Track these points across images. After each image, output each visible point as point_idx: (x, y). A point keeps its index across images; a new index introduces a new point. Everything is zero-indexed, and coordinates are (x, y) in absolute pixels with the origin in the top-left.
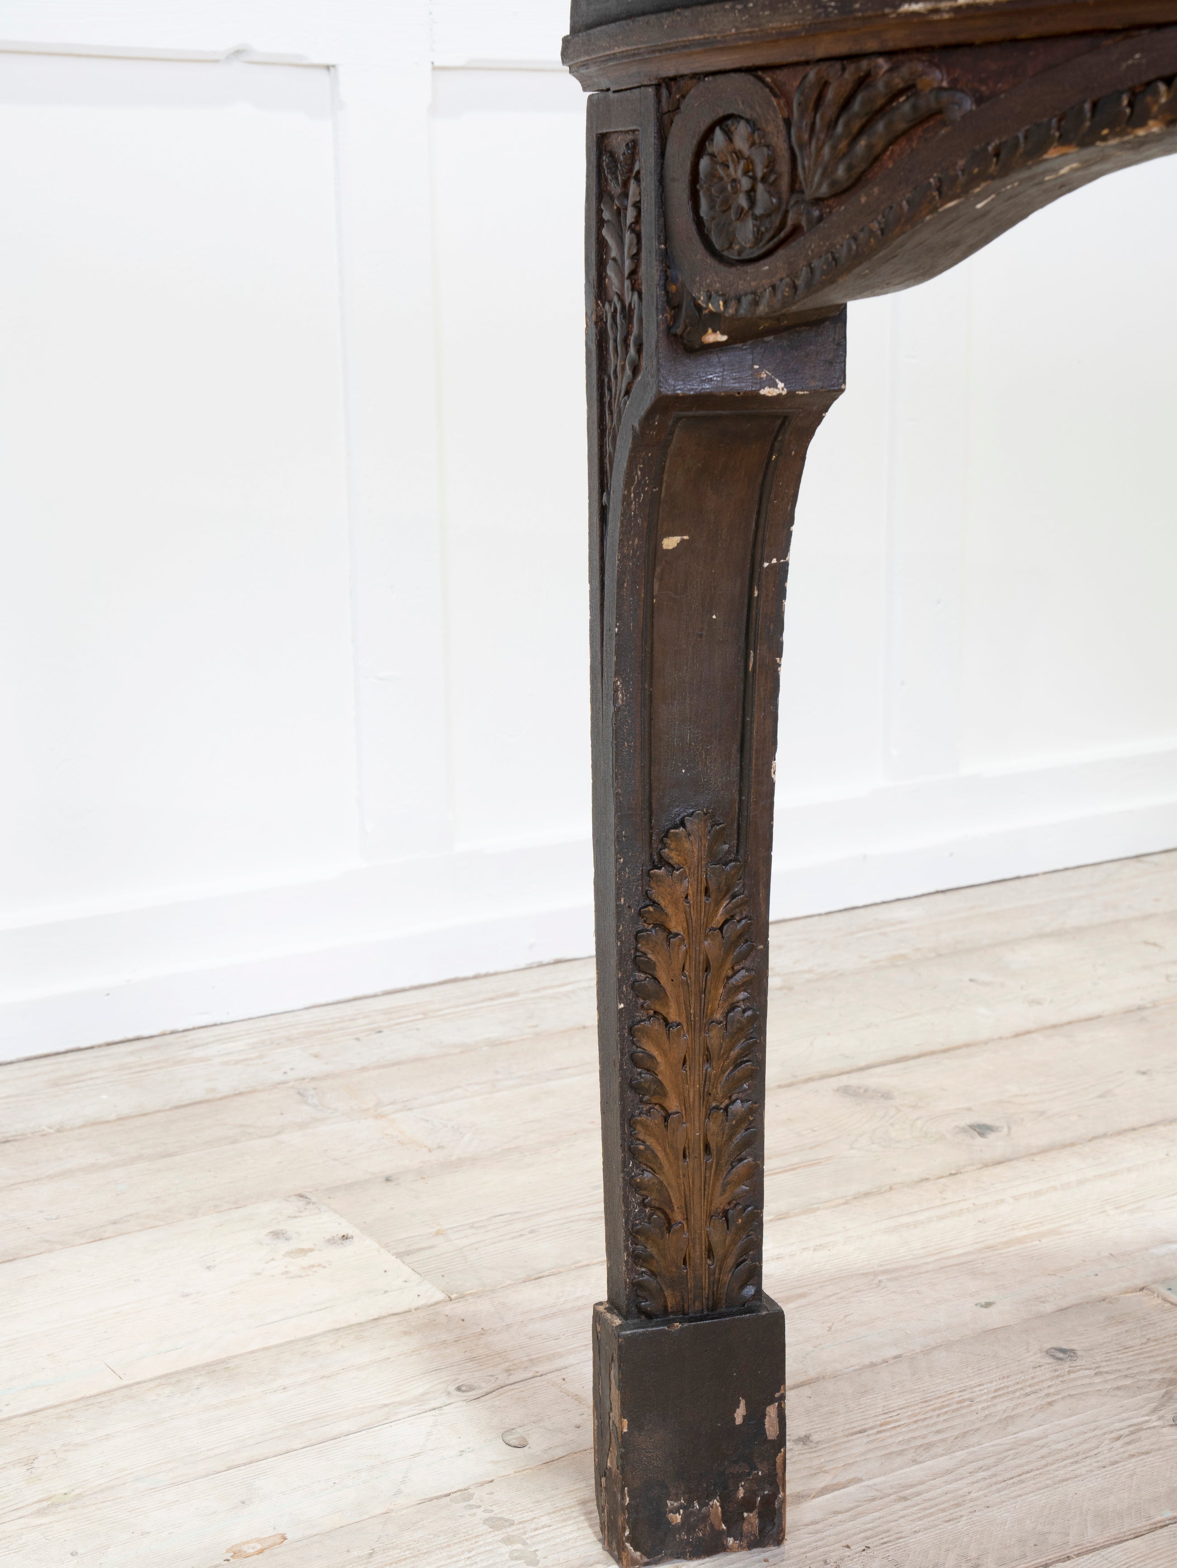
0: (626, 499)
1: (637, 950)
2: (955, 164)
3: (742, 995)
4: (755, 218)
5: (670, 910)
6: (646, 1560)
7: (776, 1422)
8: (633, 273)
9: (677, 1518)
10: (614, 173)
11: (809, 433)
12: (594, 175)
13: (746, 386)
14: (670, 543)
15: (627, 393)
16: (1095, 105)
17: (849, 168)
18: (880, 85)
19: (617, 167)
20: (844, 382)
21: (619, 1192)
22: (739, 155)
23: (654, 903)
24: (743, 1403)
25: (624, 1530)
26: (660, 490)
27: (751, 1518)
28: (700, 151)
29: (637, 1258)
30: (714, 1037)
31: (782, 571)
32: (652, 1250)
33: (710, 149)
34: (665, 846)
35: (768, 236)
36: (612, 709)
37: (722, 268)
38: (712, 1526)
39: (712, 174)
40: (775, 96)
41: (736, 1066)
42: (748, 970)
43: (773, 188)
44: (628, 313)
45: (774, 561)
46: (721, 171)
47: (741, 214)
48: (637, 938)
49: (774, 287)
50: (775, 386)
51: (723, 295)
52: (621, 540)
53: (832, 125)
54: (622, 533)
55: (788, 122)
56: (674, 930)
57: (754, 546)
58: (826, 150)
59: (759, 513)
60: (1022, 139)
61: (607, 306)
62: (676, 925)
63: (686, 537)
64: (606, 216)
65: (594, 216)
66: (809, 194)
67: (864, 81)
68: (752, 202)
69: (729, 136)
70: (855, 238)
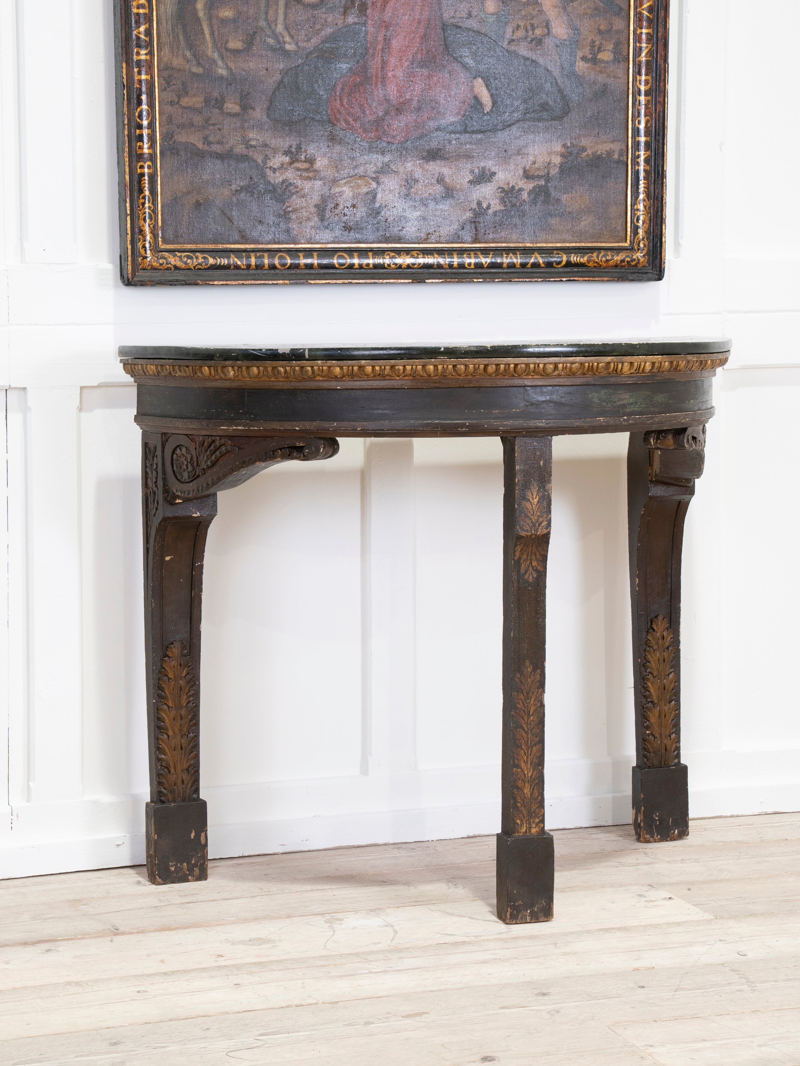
0: (154, 546)
1: (159, 683)
2: (236, 463)
3: (191, 699)
4: (188, 472)
5: (169, 671)
6: (163, 882)
7: (204, 838)
8: (156, 482)
9: (173, 869)
10: (149, 454)
11: (207, 527)
12: (144, 453)
13: (188, 514)
14: (168, 558)
15: (154, 515)
17: (211, 462)
18: (217, 443)
19: (150, 452)
20: (217, 512)
21: (154, 762)
22: (183, 455)
23: (164, 668)
24: (193, 831)
25: (156, 872)
26: (164, 543)
27: (197, 870)
28: (173, 453)
29: (160, 783)
30: (183, 712)
31: (202, 566)
32: (164, 780)
33: (176, 453)
34: (167, 651)
35: (192, 477)
36: (150, 608)
37: (180, 483)
38: (184, 872)
39: (177, 459)
40: (192, 442)
41: (190, 721)
42: (194, 691)
43: (192, 465)
44: (154, 493)
45: (199, 563)
46: (179, 459)
47: (184, 470)
48: (159, 679)
49: (194, 489)
50: (197, 514)
51: (180, 491)
52: (153, 558)
53: (206, 450)
54: (153, 556)
55: (196, 449)
56: (170, 677)
57: (193, 559)
58: (205, 457)
59: (194, 549)
60: (250, 459)
61: (148, 490)
62: (171, 676)
63: (172, 557)
64: (147, 465)
65: (144, 464)
66: (201, 467)
67: (213, 441)
68: (187, 468)
69: (181, 450)
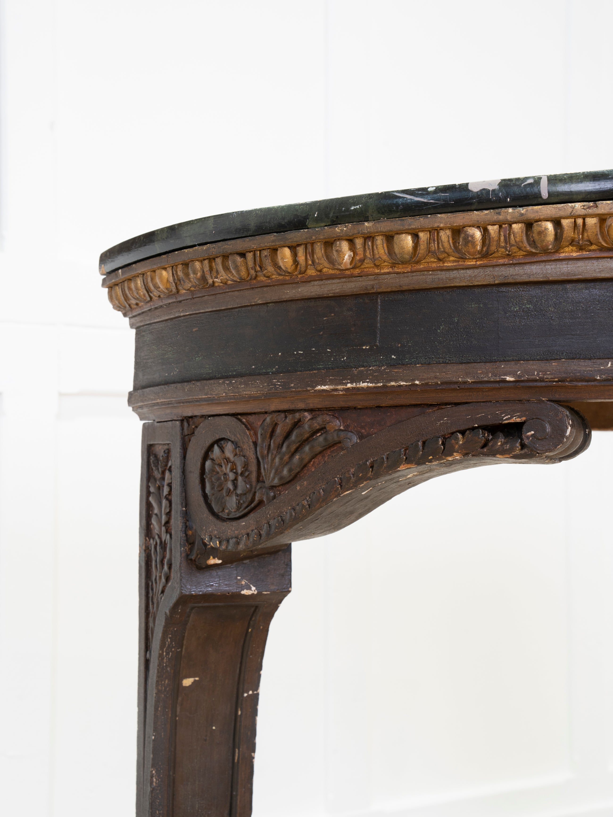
0: (161, 656)
2: (349, 471)
4: (237, 495)
8: (167, 523)
10: (157, 466)
11: (270, 616)
12: (145, 466)
13: (233, 589)
14: (187, 682)
15: (163, 592)
16: (424, 443)
17: (290, 470)
18: (306, 426)
19: (158, 463)
20: (291, 587)
22: (228, 460)
26: (182, 650)
28: (206, 457)
31: (255, 699)
33: (211, 456)
35: (245, 505)
36: (149, 789)
37: (219, 523)
39: (212, 470)
40: (248, 429)
43: (247, 479)
44: (163, 546)
45: (251, 692)
46: (218, 469)
47: (229, 492)
49: (248, 535)
50: (250, 589)
51: (219, 538)
52: (157, 681)
53: (280, 446)
54: (158, 677)
55: (255, 444)
57: (238, 683)
58: (277, 460)
59: (241, 663)
60: (385, 460)
61: (152, 541)
63: (197, 679)
64: (152, 489)
65: (145, 489)
66: (267, 484)
67: (297, 424)
68: (235, 487)
69: (222, 449)
70: (294, 509)
